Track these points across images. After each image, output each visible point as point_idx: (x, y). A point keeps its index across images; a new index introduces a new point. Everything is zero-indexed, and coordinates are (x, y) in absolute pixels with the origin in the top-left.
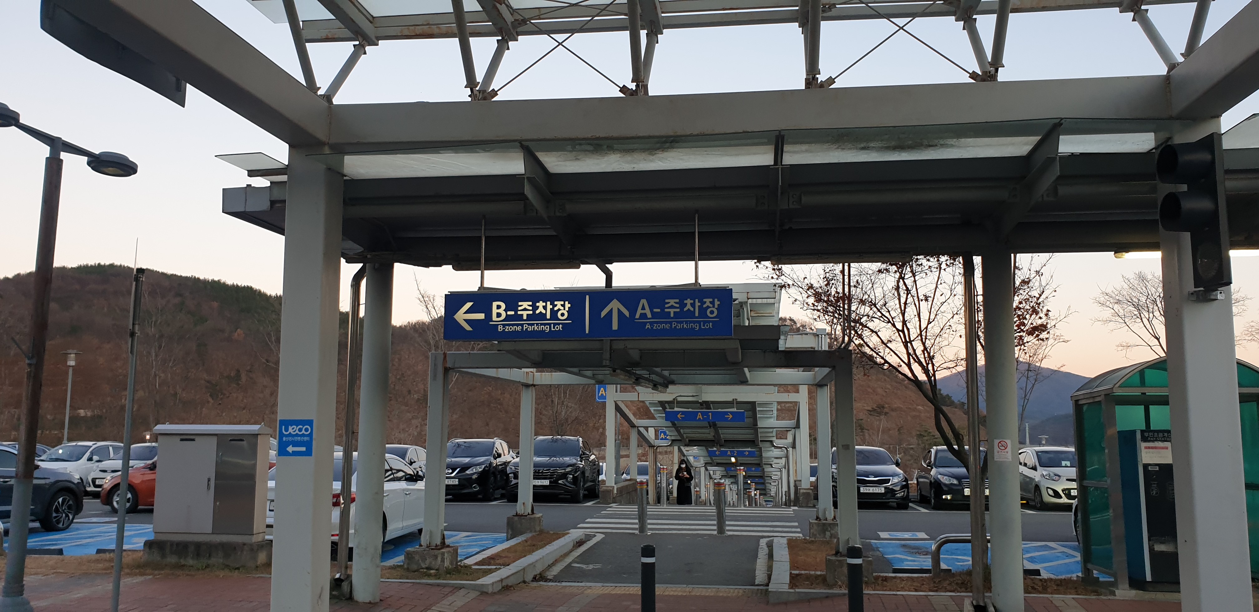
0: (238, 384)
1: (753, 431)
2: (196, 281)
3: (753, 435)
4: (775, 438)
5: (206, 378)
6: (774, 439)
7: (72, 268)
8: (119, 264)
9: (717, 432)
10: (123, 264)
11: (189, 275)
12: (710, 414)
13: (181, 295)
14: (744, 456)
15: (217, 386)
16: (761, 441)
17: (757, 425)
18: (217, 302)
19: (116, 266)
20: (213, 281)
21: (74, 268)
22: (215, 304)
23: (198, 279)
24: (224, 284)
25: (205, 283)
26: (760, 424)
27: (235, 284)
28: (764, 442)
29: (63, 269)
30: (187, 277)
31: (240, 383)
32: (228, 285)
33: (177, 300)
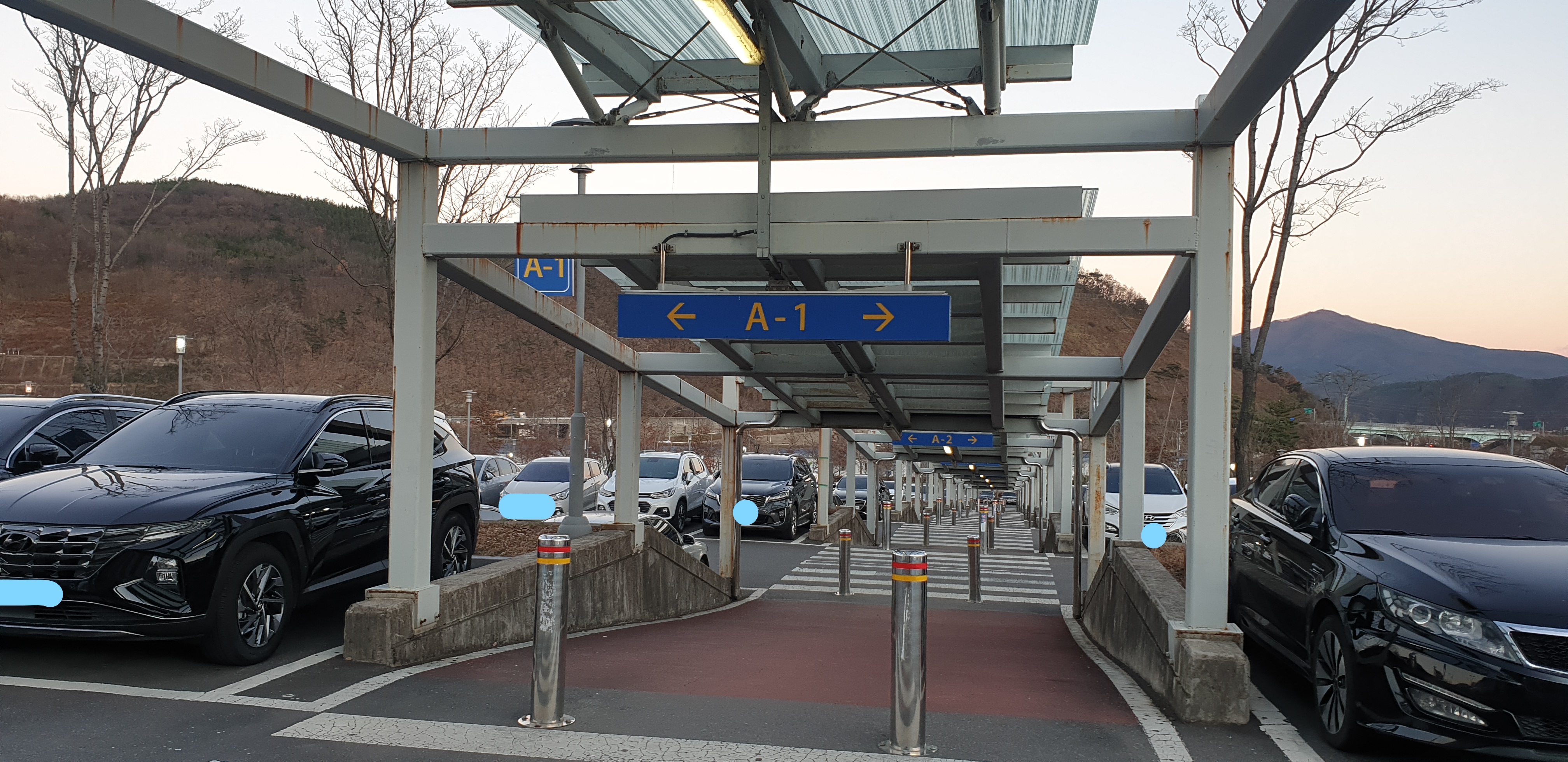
0: (343, 329)
1: (986, 389)
2: (296, 200)
3: (988, 402)
4: (1046, 408)
5: (303, 320)
6: (1043, 412)
7: (147, 183)
8: (204, 179)
9: (882, 391)
10: (208, 179)
11: (287, 192)
12: (802, 307)
13: (278, 219)
14: (969, 444)
15: (316, 331)
16: (1006, 416)
17: (998, 369)
18: (322, 227)
19: (201, 182)
20: (318, 201)
21: (150, 183)
22: (320, 230)
23: (299, 197)
24: (331, 204)
25: (308, 202)
26: (1010, 366)
27: (345, 204)
28: (1013, 420)
29: (137, 185)
30: (285, 196)
31: (346, 328)
32: (335, 206)
33: (273, 224)
